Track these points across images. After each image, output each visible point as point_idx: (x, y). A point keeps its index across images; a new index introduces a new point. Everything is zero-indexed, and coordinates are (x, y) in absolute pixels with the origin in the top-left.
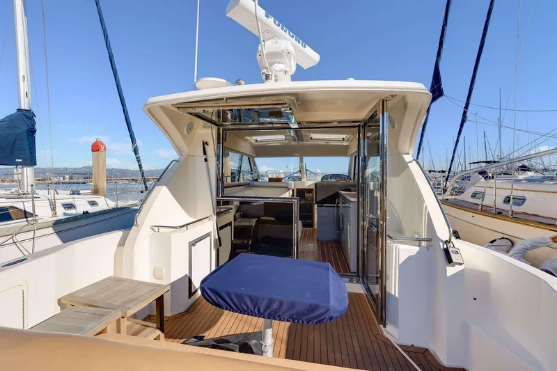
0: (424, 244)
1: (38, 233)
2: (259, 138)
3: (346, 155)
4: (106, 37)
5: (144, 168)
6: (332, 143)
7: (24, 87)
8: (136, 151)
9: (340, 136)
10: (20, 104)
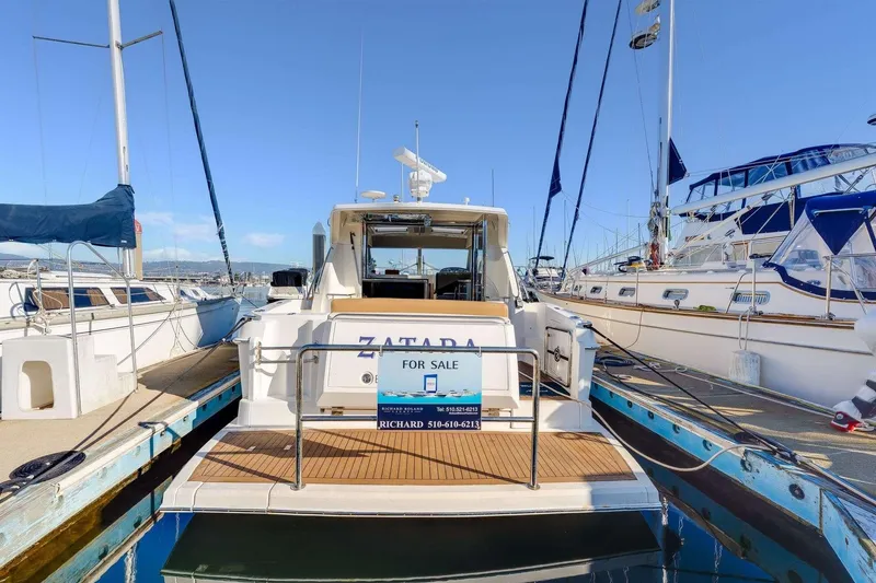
0: (507, 300)
1: (136, 320)
2: (380, 229)
3: (464, 248)
4: (191, 95)
5: (231, 259)
6: (450, 236)
7: (124, 158)
8: (221, 235)
9: (460, 231)
10: (120, 178)
